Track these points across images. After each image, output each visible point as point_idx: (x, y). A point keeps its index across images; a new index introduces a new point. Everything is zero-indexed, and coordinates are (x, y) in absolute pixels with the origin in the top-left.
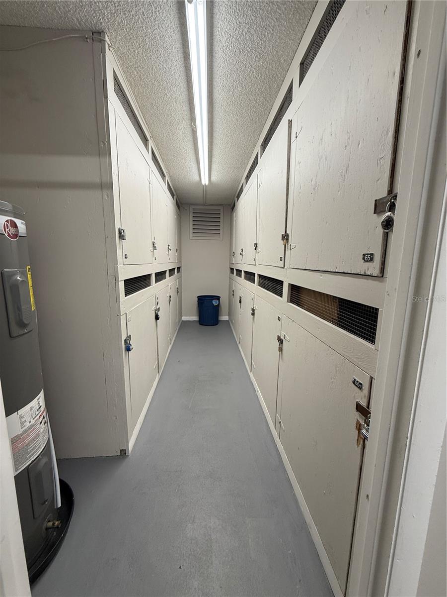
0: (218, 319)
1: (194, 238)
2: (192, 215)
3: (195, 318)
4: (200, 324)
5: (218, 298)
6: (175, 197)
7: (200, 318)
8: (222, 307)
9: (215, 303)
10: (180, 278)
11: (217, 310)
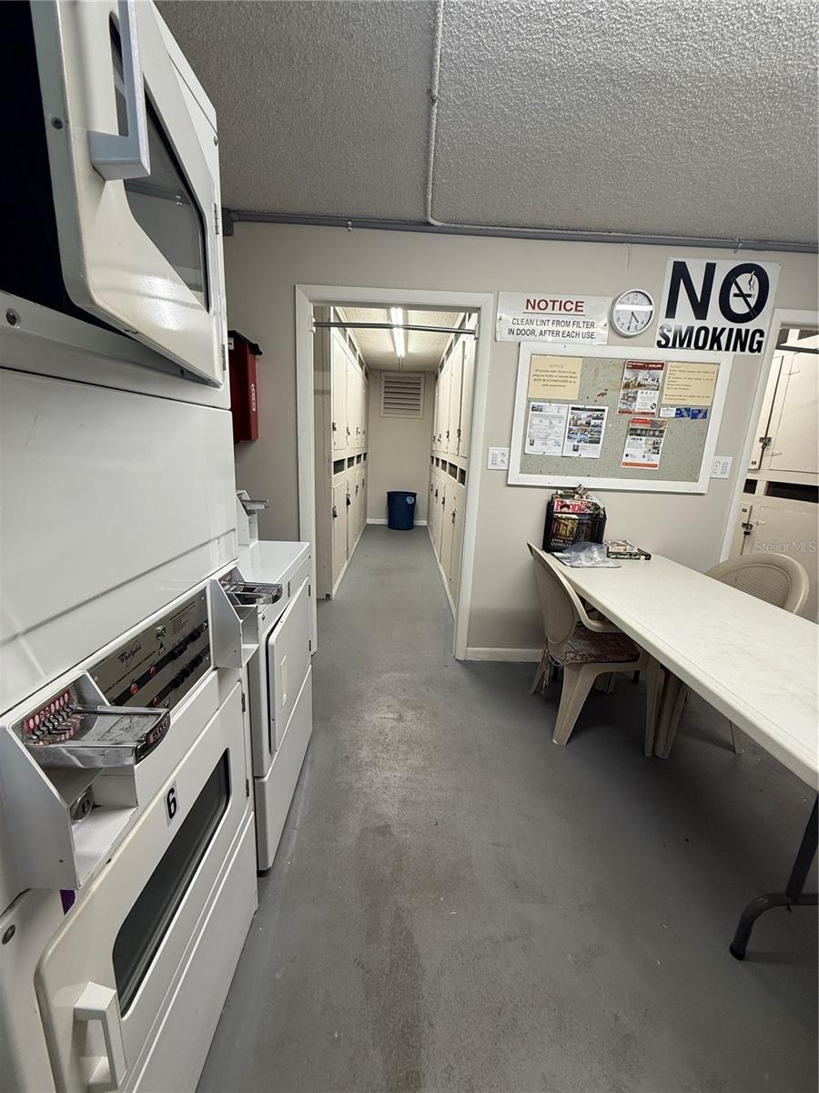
0: (412, 523)
1: (386, 415)
2: (383, 385)
3: (384, 521)
4: (390, 528)
5: (414, 495)
6: (364, 367)
7: (389, 522)
8: (419, 506)
9: (409, 500)
10: (366, 467)
11: (411, 510)
